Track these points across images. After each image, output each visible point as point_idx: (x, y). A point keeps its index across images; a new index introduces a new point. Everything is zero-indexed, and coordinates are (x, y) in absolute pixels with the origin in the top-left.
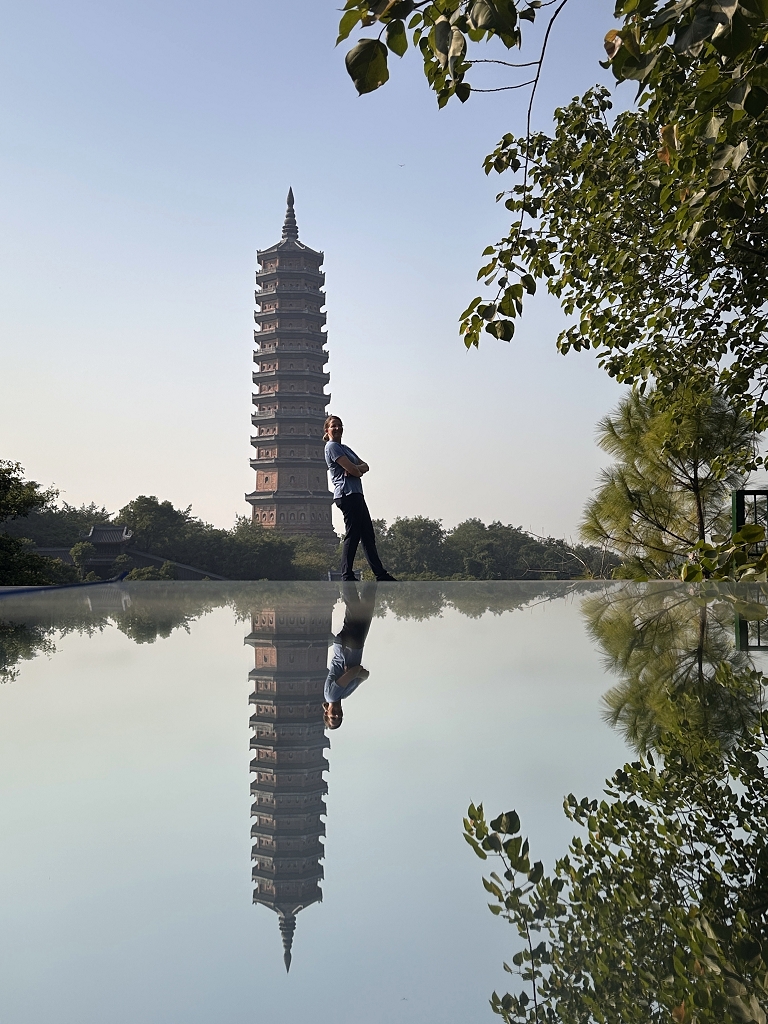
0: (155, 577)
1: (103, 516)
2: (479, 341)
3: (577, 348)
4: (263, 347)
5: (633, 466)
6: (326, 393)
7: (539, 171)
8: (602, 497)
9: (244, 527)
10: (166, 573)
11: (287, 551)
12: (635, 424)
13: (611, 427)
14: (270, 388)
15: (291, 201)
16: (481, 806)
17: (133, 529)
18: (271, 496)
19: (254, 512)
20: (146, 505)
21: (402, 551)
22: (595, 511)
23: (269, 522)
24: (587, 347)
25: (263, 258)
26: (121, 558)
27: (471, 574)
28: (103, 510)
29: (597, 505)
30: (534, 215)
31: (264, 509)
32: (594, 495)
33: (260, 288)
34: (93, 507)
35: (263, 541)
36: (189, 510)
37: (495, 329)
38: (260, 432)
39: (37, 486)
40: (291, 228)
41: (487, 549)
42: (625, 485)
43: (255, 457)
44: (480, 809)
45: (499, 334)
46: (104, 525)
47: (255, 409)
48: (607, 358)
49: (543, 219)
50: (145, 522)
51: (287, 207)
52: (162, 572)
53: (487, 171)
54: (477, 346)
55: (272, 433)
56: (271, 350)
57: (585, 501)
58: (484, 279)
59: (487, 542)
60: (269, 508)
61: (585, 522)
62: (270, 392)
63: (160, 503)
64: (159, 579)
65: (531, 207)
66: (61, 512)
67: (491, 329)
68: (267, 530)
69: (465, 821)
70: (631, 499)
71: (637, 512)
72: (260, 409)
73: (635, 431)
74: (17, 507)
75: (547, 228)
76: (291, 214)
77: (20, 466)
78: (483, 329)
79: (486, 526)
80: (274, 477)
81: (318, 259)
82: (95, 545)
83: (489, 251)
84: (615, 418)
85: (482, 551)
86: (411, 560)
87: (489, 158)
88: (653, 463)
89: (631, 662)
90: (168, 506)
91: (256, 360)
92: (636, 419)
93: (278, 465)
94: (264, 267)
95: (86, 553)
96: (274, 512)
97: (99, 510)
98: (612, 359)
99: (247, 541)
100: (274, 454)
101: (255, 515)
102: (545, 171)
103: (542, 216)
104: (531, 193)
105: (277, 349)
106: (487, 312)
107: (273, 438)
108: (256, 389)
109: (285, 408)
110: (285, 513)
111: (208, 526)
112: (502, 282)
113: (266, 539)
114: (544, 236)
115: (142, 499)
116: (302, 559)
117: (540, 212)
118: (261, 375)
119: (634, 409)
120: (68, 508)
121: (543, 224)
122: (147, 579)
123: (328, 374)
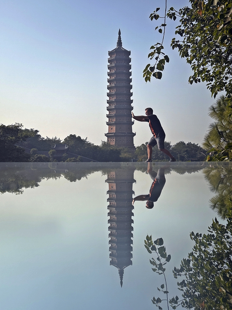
0: (75, 161)
1: (59, 141)
2: (151, 80)
3: (196, 82)
4: (110, 84)
5: (222, 122)
6: (131, 99)
7: (183, 20)
8: (211, 133)
9: (104, 144)
10: (79, 160)
11: (118, 152)
12: (222, 108)
13: (213, 109)
14: (113, 98)
15: (120, 33)
16: (151, 236)
17: (68, 145)
18: (113, 134)
19: (108, 139)
20: (72, 137)
21: (157, 152)
22: (208, 138)
23: (113, 143)
24: (199, 81)
25: (110, 53)
26: (64, 155)
27: (180, 160)
28: (59, 139)
29: (209, 136)
30: (182, 35)
31: (111, 138)
32: (207, 133)
33: (109, 64)
34: (56, 138)
35: (110, 149)
36: (86, 139)
37: (156, 75)
38: (110, 113)
39: (38, 131)
40: (120, 43)
41: (186, 152)
42: (218, 129)
43: (108, 121)
44: (151, 237)
45: (157, 77)
46: (59, 144)
47: (108, 105)
48: (210, 86)
49: (185, 37)
50: (72, 143)
51: (118, 36)
52: (78, 159)
53: (152, 19)
54: (150, 81)
55: (114, 113)
56: (113, 85)
57: (205, 135)
58: (150, 57)
59: (186, 149)
60: (113, 138)
61: (204, 142)
62: (113, 99)
63: (77, 137)
64: (76, 162)
65: (181, 33)
66: (46, 140)
67: (154, 75)
68: (112, 145)
69: (145, 241)
70: (220, 134)
71: (222, 138)
72: (109, 105)
73: (222, 110)
74: (22, 138)
75: (186, 40)
76: (120, 38)
77: (22, 125)
78: (152, 75)
79: (186, 144)
80: (114, 128)
81: (129, 53)
82: (57, 151)
83: (152, 47)
84: (215, 106)
85: (184, 152)
86: (160, 155)
87: (152, 15)
88: (228, 122)
89: (219, 188)
90: (79, 137)
91: (108, 88)
92: (223, 106)
93: (116, 124)
94: (111, 57)
95: (53, 153)
96: (114, 140)
97: (58, 139)
98: (212, 85)
99: (105, 149)
100: (114, 120)
101: (108, 141)
102: (186, 20)
103: (184, 36)
104: (181, 28)
105: (115, 85)
106: (152, 69)
107: (114, 115)
108: (108, 98)
109: (118, 104)
110: (118, 140)
111: (92, 144)
112: (157, 58)
113: (111, 149)
114: (186, 43)
115: (71, 135)
116: (123, 155)
117: (184, 34)
118: (110, 94)
119: (222, 103)
120: (48, 138)
121: (185, 39)
122: (73, 162)
123: (132, 93)
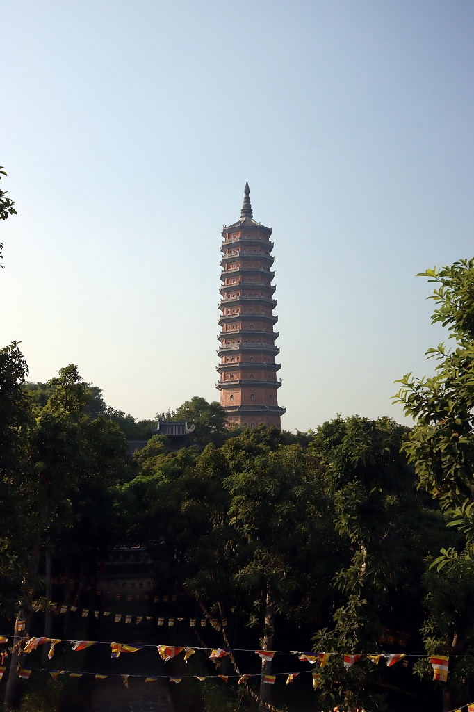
4: (228, 296)
6: (275, 331)
14: (234, 327)
15: (247, 191)
18: (237, 410)
25: (227, 231)
31: (230, 419)
33: (225, 254)
38: (225, 360)
40: (247, 211)
43: (219, 380)
47: (219, 344)
51: (244, 196)
55: (237, 361)
56: (235, 298)
60: (235, 419)
62: (234, 330)
72: (225, 343)
76: (247, 200)
80: (238, 395)
81: (268, 232)
93: (242, 386)
94: (228, 239)
96: (239, 422)
100: (237, 377)
105: (239, 298)
107: (238, 365)
109: (246, 342)
110: (248, 423)
123: (277, 317)
